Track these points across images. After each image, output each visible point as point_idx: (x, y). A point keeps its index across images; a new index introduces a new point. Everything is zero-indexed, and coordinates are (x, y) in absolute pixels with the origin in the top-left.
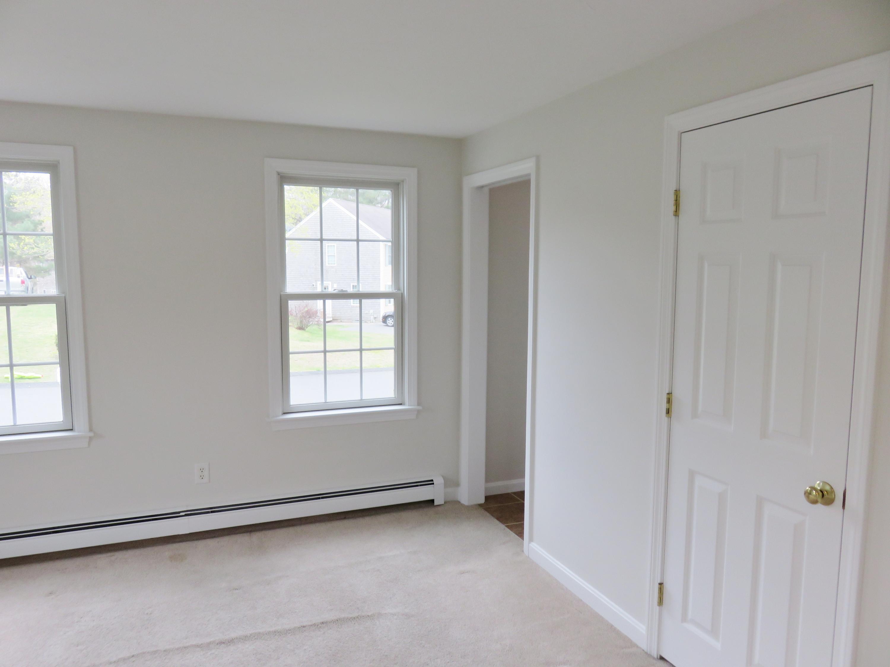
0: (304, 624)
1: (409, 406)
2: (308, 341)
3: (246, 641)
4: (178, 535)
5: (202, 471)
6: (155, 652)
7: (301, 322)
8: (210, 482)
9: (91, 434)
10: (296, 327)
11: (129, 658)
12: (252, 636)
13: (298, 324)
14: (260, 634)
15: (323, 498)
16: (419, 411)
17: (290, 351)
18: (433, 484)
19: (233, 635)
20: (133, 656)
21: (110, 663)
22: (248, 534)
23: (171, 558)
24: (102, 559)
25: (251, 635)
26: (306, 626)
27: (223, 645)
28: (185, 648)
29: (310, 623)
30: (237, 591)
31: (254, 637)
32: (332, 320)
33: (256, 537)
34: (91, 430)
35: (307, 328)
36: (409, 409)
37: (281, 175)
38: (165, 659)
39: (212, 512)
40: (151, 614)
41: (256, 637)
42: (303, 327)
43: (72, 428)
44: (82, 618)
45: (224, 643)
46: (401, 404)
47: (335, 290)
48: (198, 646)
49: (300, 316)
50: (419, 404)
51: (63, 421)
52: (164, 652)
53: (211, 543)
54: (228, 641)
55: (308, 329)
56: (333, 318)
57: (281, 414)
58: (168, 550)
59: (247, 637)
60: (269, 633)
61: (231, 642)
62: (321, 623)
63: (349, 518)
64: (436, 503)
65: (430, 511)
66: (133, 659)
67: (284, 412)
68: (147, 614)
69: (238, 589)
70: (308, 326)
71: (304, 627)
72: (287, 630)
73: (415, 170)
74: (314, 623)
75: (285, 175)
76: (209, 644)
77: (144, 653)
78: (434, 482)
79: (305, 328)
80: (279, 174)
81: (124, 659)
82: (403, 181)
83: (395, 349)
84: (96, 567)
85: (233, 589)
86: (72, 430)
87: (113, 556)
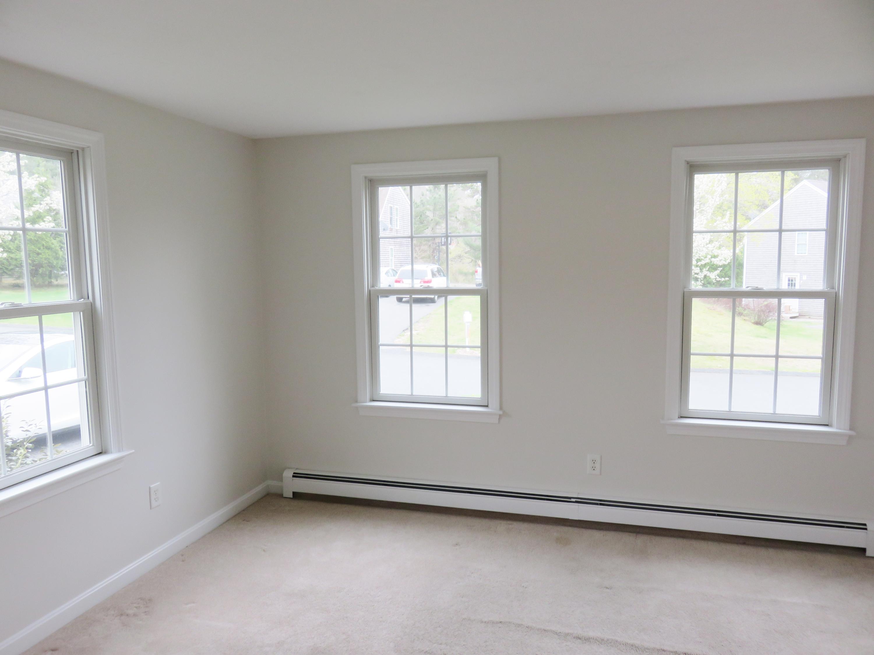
0: (665, 648)
1: (837, 428)
2: (766, 337)
3: (602, 644)
4: (569, 519)
5: (594, 463)
6: (519, 625)
7: (759, 317)
8: (601, 474)
9: (501, 413)
10: (753, 322)
11: (497, 623)
12: (608, 642)
13: (755, 319)
14: (616, 642)
15: (718, 515)
16: (850, 437)
17: (691, 352)
18: (866, 529)
19: (591, 634)
20: (501, 622)
21: (482, 622)
22: (635, 534)
23: (558, 540)
24: (502, 525)
25: (608, 640)
26: (666, 651)
27: (579, 641)
28: (545, 630)
29: (671, 649)
30: (608, 590)
31: (611, 643)
32: (798, 315)
33: (641, 540)
34: (501, 408)
35: (765, 323)
36: (836, 432)
37: (690, 164)
38: (525, 635)
39: (601, 504)
40: (526, 588)
41: (612, 644)
42: (761, 321)
43: (487, 405)
44: (472, 573)
45: (580, 639)
46: (828, 425)
47: (748, 287)
48: (556, 633)
49: (759, 310)
50: (851, 429)
51: (481, 398)
52: (527, 628)
53: (597, 535)
54: (585, 638)
55: (767, 324)
56: (799, 313)
57: (677, 417)
58: (556, 531)
59: (604, 641)
60: (626, 644)
61: (587, 640)
62: (683, 653)
63: (748, 545)
64: (868, 554)
65: (858, 561)
66: (500, 625)
67: (681, 416)
68: (523, 586)
69: (609, 589)
70: (768, 321)
71: (664, 650)
72: (645, 648)
73: (863, 141)
74: (675, 650)
75: (693, 163)
76: (567, 635)
77: (510, 623)
78: (868, 527)
79: (764, 323)
80: (688, 163)
81: (493, 622)
82: (845, 157)
83: (822, 359)
84: (495, 532)
85: (605, 587)
86: (487, 406)
87: (511, 524)
